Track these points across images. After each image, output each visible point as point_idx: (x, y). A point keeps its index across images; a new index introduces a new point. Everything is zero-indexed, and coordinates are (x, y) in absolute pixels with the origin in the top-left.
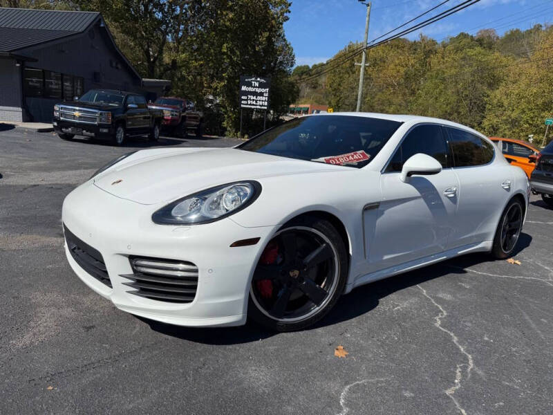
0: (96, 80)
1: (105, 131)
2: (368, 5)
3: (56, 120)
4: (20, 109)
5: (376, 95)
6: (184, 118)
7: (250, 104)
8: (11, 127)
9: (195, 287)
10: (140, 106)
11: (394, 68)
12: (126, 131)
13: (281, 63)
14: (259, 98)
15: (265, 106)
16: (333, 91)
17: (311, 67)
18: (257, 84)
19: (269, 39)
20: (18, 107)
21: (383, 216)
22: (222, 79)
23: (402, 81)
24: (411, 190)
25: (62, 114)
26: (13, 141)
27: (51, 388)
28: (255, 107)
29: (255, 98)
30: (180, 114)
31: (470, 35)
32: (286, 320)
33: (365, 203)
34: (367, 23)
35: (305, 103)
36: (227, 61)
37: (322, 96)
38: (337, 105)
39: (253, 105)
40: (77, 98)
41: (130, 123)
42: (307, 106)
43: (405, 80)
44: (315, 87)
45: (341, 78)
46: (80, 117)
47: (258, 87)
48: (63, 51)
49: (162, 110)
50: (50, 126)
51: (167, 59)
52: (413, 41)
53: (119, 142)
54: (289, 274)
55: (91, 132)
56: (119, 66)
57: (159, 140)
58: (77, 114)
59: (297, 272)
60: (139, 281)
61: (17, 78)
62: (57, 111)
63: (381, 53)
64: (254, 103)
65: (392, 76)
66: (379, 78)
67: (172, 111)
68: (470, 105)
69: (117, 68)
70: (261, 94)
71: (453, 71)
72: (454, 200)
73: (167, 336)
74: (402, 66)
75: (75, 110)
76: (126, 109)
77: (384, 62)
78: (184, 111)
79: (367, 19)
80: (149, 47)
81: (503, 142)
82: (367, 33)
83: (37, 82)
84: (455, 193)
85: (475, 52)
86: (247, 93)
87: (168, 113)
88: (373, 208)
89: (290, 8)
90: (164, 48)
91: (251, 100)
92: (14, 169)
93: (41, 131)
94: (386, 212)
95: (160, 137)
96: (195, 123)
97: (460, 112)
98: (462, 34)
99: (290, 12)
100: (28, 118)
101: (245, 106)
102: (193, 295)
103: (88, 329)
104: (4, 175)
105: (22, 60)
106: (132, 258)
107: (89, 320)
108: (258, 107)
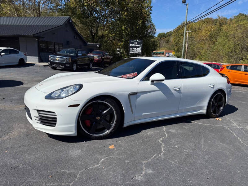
0: (68, 44)
1: (68, 65)
2: (187, 5)
3: (49, 61)
4: (38, 57)
5: (196, 45)
6: (103, 59)
7: (134, 52)
8: (33, 65)
9: (56, 121)
10: (83, 55)
11: (205, 32)
12: (77, 65)
13: (150, 33)
14: (137, 49)
15: (140, 52)
16: (176, 43)
17: (165, 33)
18: (137, 43)
19: (143, 23)
20: (37, 56)
21: (140, 98)
22: (122, 41)
23: (208, 38)
24: (154, 88)
25: (52, 59)
26: (33, 70)
27: (7, 151)
28: (136, 53)
29: (135, 49)
30: (102, 57)
31: (245, 14)
32: (95, 135)
33: (130, 93)
34: (186, 13)
35: (163, 50)
36: (124, 33)
37: (171, 46)
38: (178, 50)
39: (135, 52)
40: (58, 52)
41: (79, 62)
42: (164, 51)
43: (209, 37)
44: (168, 42)
45: (179, 38)
46: (59, 60)
47: (137, 44)
48: (55, 33)
49: (94, 56)
50: (47, 64)
51: (100, 33)
52: (215, 19)
53: (74, 70)
54: (96, 118)
55: (63, 66)
56: (78, 38)
57: (92, 69)
58: (57, 59)
59: (99, 118)
60: (40, 119)
61: (36, 45)
62: (50, 58)
63: (198, 25)
64: (135, 51)
65: (204, 36)
66: (197, 37)
67: (98, 56)
68: (241, 48)
69: (77, 39)
70: (138, 47)
71: (232, 33)
72: (179, 91)
73: (52, 139)
74: (209, 31)
75: (56, 57)
76: (77, 56)
77: (200, 29)
78: (103, 56)
79: (187, 11)
80: (92, 29)
81: (244, 66)
82: (187, 17)
83: (44, 46)
84: (179, 89)
85: (243, 23)
86: (132, 47)
87: (96, 57)
88: (134, 94)
89: (152, 9)
90: (99, 29)
91: (134, 50)
92: (29, 81)
93: (45, 66)
94: (141, 96)
95: (93, 67)
96: (108, 61)
97: (236, 52)
98: (241, 14)
99: (152, 10)
100: (41, 60)
101: (131, 53)
102: (56, 124)
103: (27, 135)
104: (24, 83)
105: (38, 38)
106: (38, 111)
107: (29, 133)
108: (137, 53)
